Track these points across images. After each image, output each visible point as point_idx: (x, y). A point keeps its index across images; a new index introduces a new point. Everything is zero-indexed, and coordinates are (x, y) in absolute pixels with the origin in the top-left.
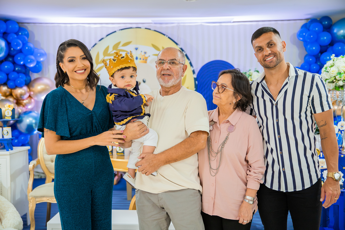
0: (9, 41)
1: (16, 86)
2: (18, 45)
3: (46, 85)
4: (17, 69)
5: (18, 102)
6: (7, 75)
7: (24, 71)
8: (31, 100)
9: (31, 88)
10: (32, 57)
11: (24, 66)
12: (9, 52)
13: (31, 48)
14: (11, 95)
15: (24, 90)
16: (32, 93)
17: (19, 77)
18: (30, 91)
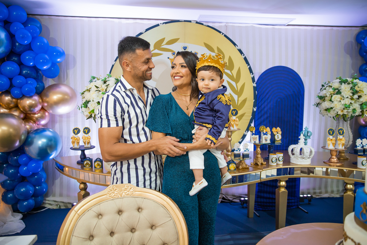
0: (12, 31)
1: (23, 96)
2: (25, 38)
3: (65, 94)
4: (24, 72)
5: (27, 117)
6: (11, 79)
7: (34, 75)
8: (44, 113)
9: (44, 98)
10: (47, 56)
11: (35, 69)
12: (12, 48)
13: (44, 43)
14: (16, 107)
15: (35, 100)
16: (46, 104)
17: (27, 83)
18: (43, 101)
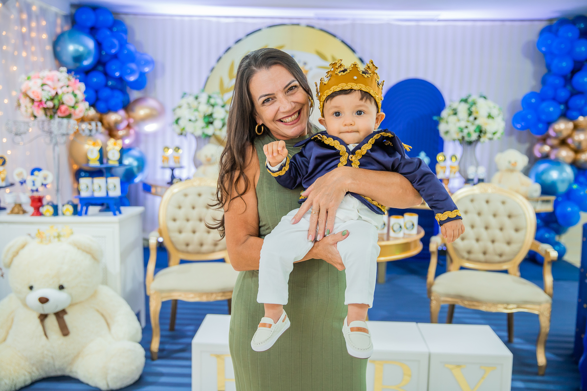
1: (109, 110)
2: (112, 46)
3: (152, 109)
4: (110, 83)
5: (111, 132)
6: (97, 92)
7: (119, 86)
8: (129, 131)
9: (131, 114)
10: (133, 66)
11: (121, 79)
12: (99, 58)
15: (121, 115)
16: (131, 121)
17: (113, 96)
18: (129, 117)
